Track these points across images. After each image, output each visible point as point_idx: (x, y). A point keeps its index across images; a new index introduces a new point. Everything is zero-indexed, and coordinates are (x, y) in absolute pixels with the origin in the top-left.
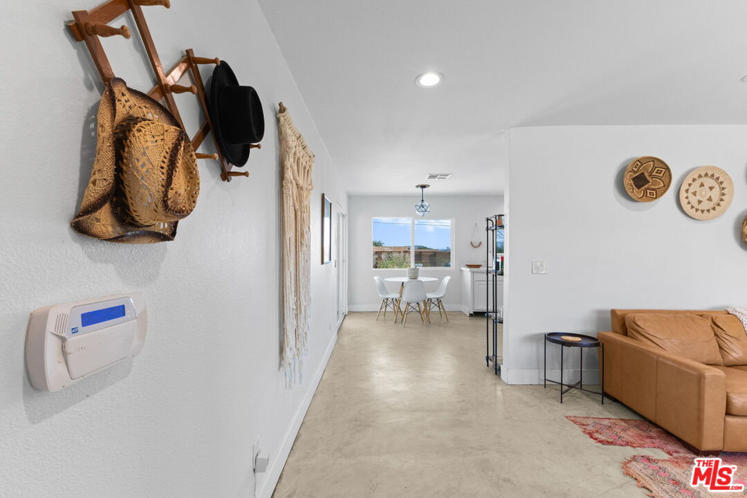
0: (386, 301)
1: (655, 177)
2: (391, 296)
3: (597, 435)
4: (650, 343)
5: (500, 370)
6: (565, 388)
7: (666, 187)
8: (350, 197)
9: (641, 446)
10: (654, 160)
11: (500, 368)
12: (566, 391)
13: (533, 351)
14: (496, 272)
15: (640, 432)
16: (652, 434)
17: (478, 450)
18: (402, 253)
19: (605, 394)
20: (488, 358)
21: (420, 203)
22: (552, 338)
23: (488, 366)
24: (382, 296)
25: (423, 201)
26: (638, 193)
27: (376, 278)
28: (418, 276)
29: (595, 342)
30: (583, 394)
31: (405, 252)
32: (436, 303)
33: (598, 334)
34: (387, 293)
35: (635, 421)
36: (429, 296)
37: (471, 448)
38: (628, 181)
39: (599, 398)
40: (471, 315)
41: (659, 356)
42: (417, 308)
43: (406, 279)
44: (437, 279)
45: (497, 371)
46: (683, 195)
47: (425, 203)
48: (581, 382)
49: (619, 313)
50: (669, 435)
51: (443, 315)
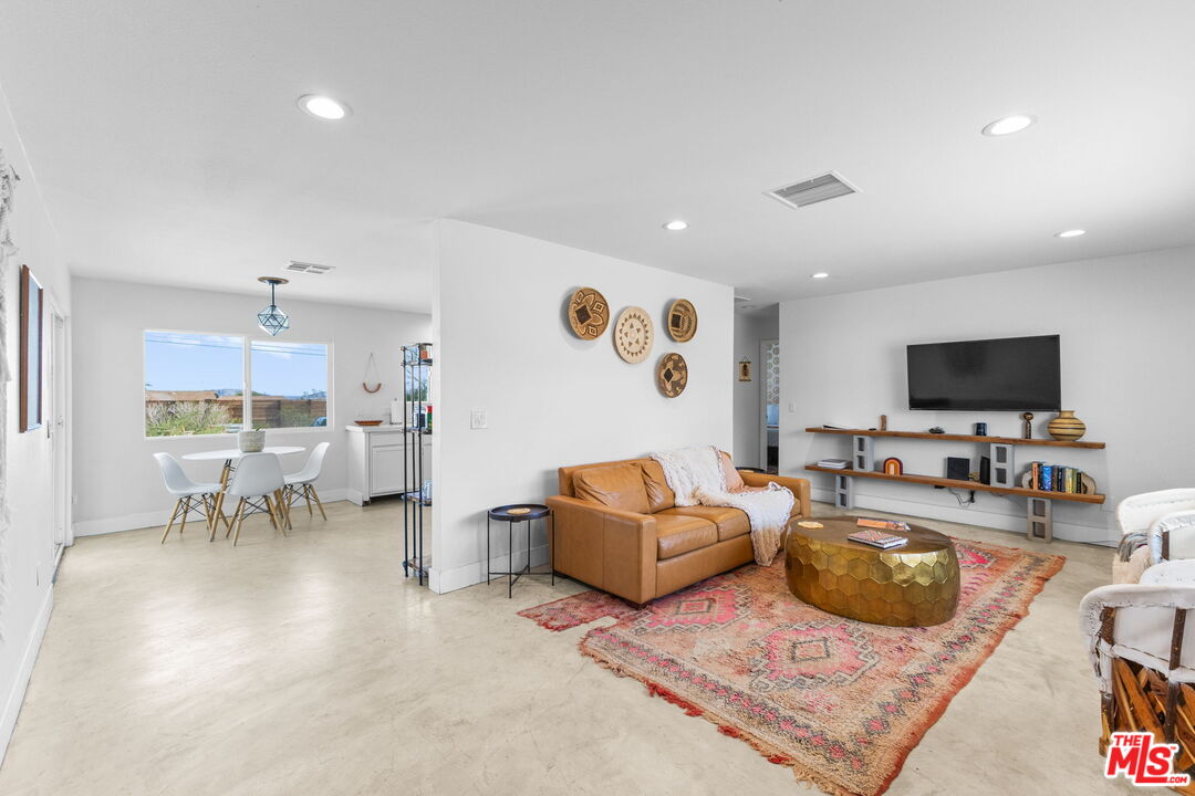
0: (186, 503)
1: (595, 312)
2: (198, 490)
3: (553, 623)
4: (595, 501)
5: (427, 577)
6: (514, 577)
7: (605, 324)
8: (77, 280)
9: (594, 619)
10: (595, 292)
11: (427, 574)
12: (515, 581)
13: (472, 538)
14: (420, 430)
15: (590, 604)
16: (601, 602)
17: (413, 701)
18: (202, 404)
19: (555, 573)
20: (406, 564)
21: (268, 311)
22: (497, 514)
23: (407, 575)
24: (175, 493)
25: (273, 307)
26: (579, 328)
27: (158, 456)
28: (262, 446)
29: (545, 510)
30: (532, 579)
31: (208, 401)
32: (302, 491)
33: (547, 500)
34: (188, 484)
35: (585, 593)
36: (288, 480)
37: (402, 702)
38: (572, 314)
39: (549, 579)
40: (366, 504)
41: (604, 513)
42: (265, 507)
43: (235, 454)
44: (303, 449)
45: (423, 579)
46: (618, 335)
47: (279, 311)
48: (528, 566)
49: (566, 472)
50: (615, 598)
51: (316, 511)
